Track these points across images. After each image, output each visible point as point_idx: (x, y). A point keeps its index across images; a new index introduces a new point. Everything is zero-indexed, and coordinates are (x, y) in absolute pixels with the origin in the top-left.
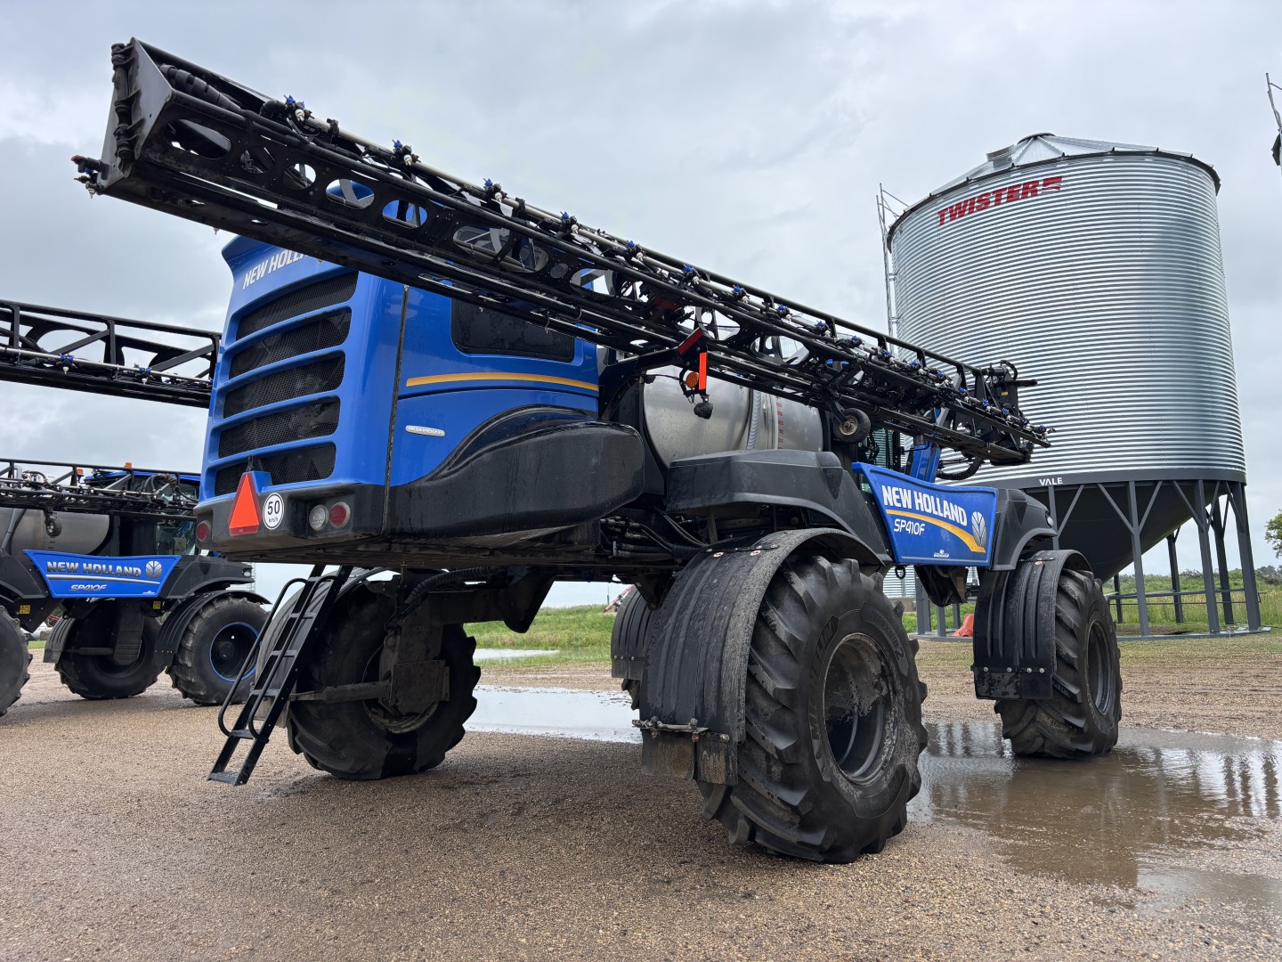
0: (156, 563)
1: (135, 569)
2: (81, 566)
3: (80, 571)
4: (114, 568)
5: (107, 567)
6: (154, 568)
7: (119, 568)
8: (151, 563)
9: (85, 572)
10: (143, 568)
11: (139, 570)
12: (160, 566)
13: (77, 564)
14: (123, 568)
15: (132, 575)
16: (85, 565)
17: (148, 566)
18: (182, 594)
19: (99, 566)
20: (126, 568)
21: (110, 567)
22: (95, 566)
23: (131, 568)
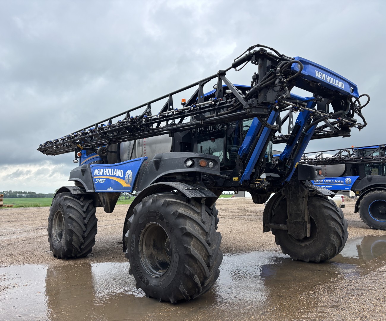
0: (349, 179)
1: (341, 181)
2: (324, 181)
3: (323, 182)
4: (334, 181)
5: (332, 181)
6: (348, 180)
7: (336, 181)
8: (347, 179)
9: (325, 183)
10: (344, 181)
11: (343, 181)
12: (350, 180)
13: (322, 180)
14: (337, 181)
15: (340, 183)
16: (325, 180)
17: (346, 180)
18: (360, 189)
19: (329, 181)
20: (338, 181)
21: (333, 181)
22: (328, 180)
23: (340, 181)
